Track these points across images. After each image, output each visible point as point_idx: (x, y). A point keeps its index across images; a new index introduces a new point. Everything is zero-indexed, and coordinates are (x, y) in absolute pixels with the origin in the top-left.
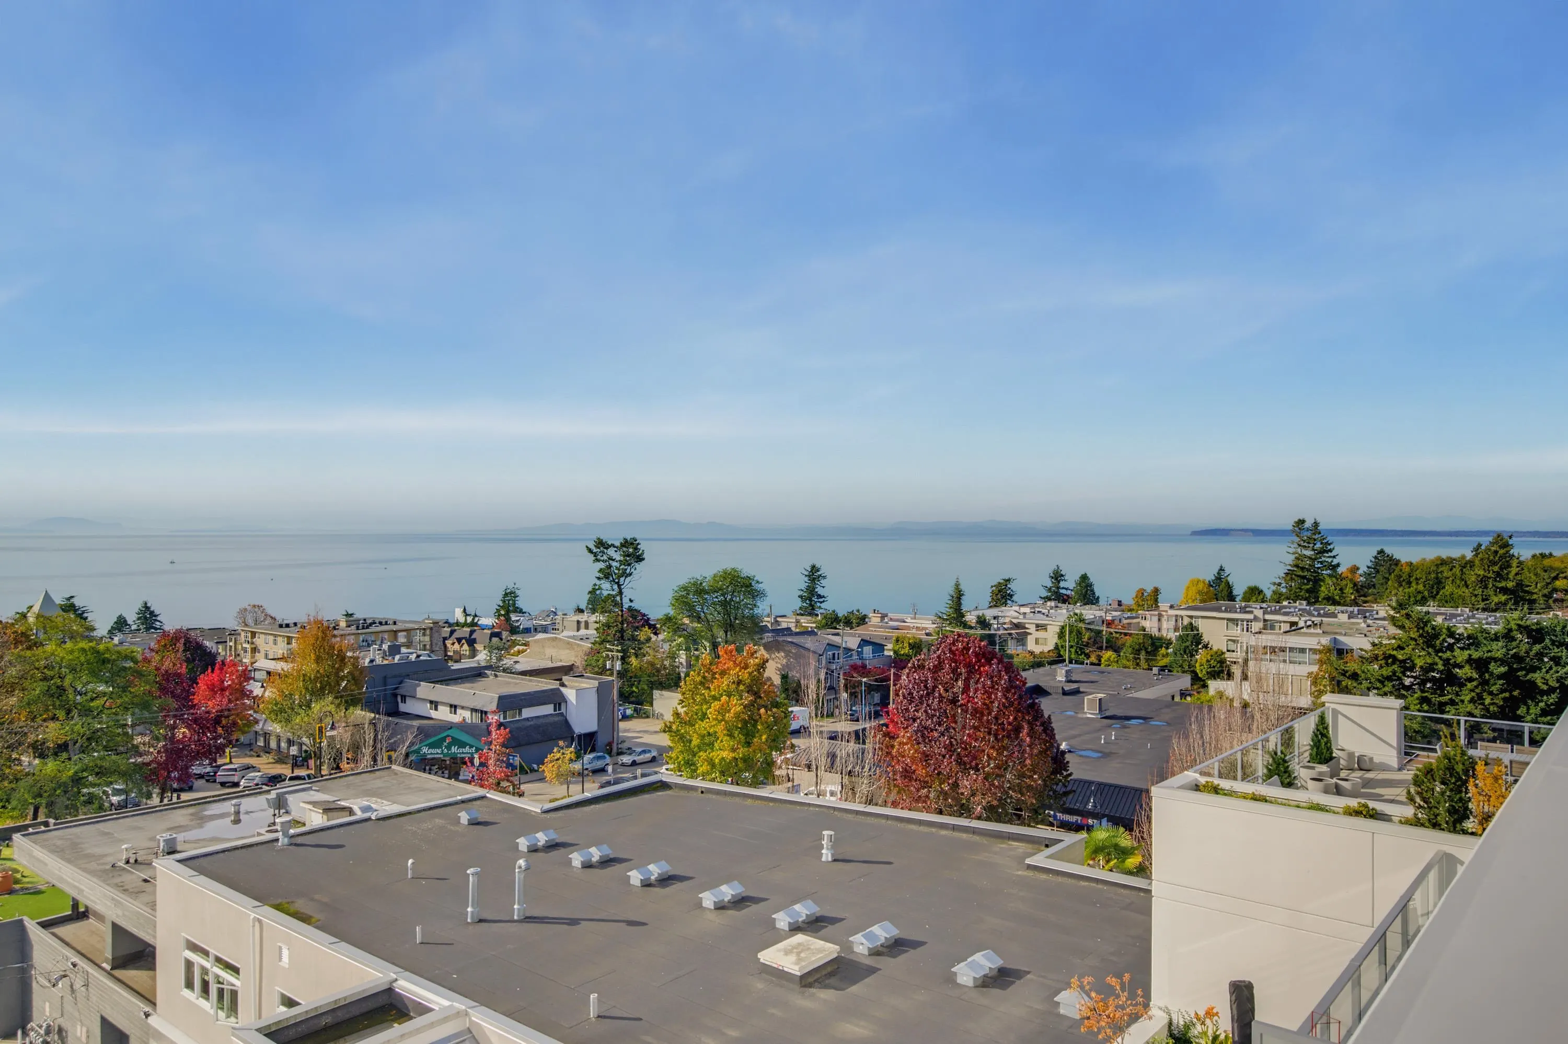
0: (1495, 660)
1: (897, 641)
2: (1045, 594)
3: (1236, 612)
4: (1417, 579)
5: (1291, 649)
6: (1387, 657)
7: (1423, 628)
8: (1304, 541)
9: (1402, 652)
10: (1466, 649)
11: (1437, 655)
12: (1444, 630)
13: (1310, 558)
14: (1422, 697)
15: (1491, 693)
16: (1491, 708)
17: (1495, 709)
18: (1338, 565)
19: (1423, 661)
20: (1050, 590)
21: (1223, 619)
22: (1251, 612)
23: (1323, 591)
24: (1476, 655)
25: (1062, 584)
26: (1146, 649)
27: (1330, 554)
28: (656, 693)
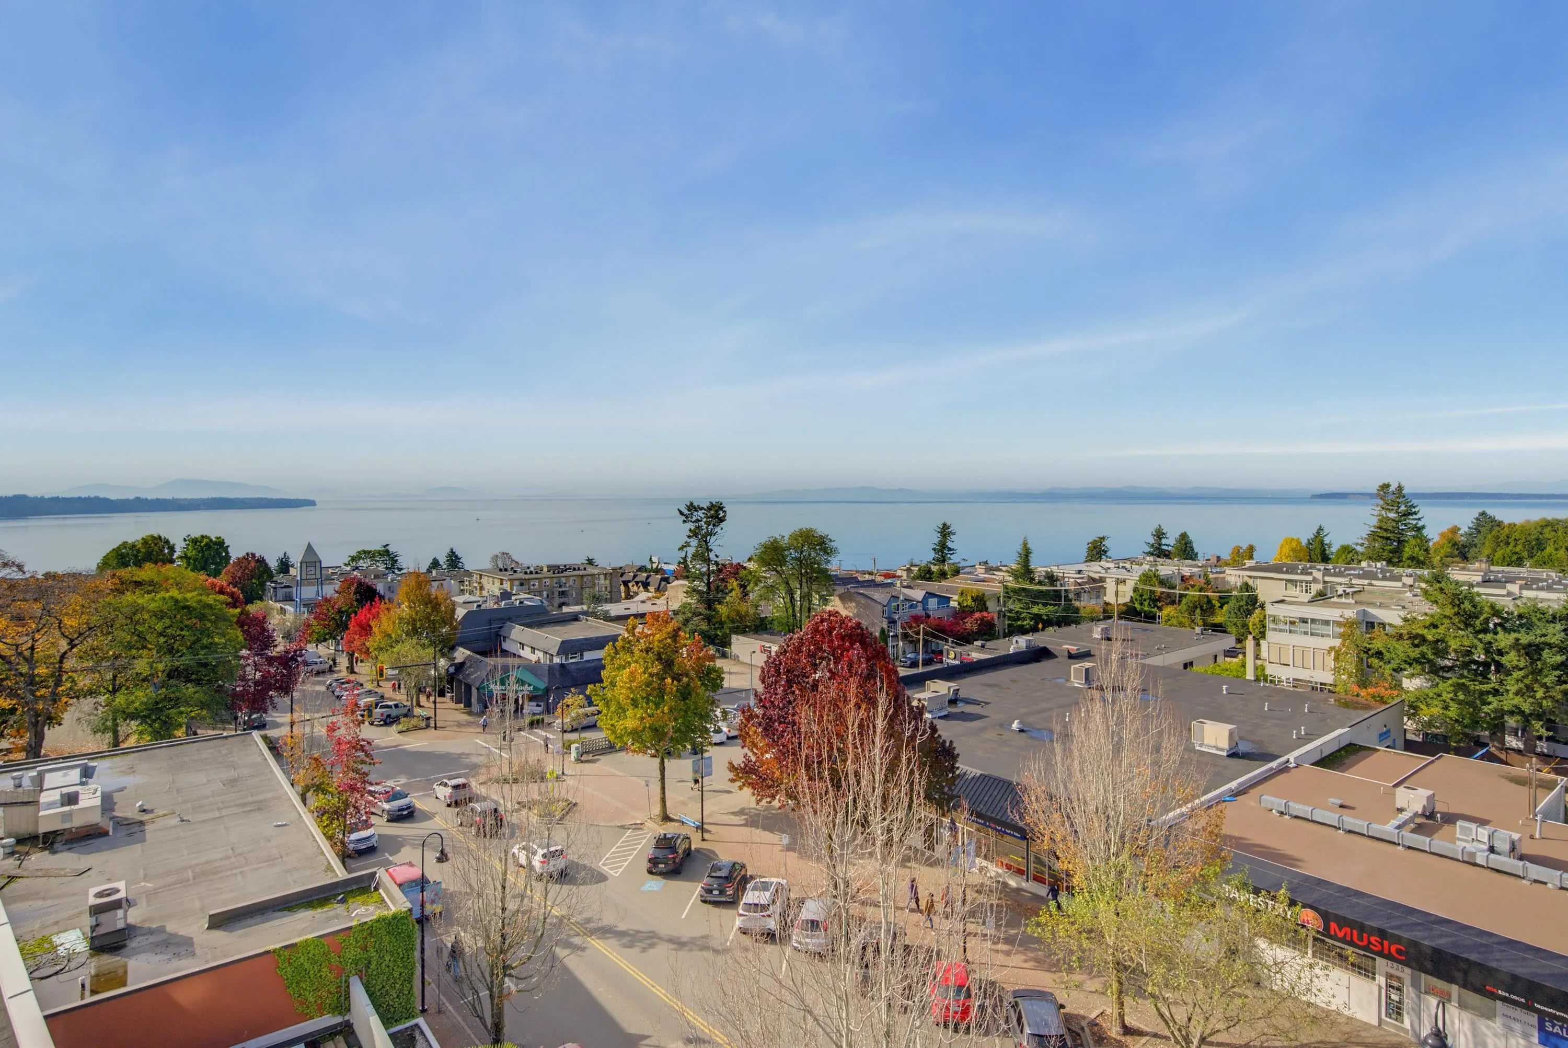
0: (1550, 646)
1: (962, 594)
2: (1148, 549)
3: (1297, 574)
4: (1515, 540)
5: (1313, 621)
6: (1412, 637)
7: (1459, 606)
8: (1388, 504)
9: (1434, 631)
10: (1515, 631)
11: (1475, 638)
12: (1486, 609)
13: (1394, 520)
14: (1458, 684)
15: (1544, 685)
16: (1544, 703)
17: (1550, 704)
18: (1423, 527)
19: (1459, 643)
20: (1153, 545)
21: (1282, 580)
22: (1311, 574)
23: (1407, 551)
24: (1525, 639)
25: (1164, 541)
26: (1201, 608)
27: (1415, 517)
28: (734, 638)
